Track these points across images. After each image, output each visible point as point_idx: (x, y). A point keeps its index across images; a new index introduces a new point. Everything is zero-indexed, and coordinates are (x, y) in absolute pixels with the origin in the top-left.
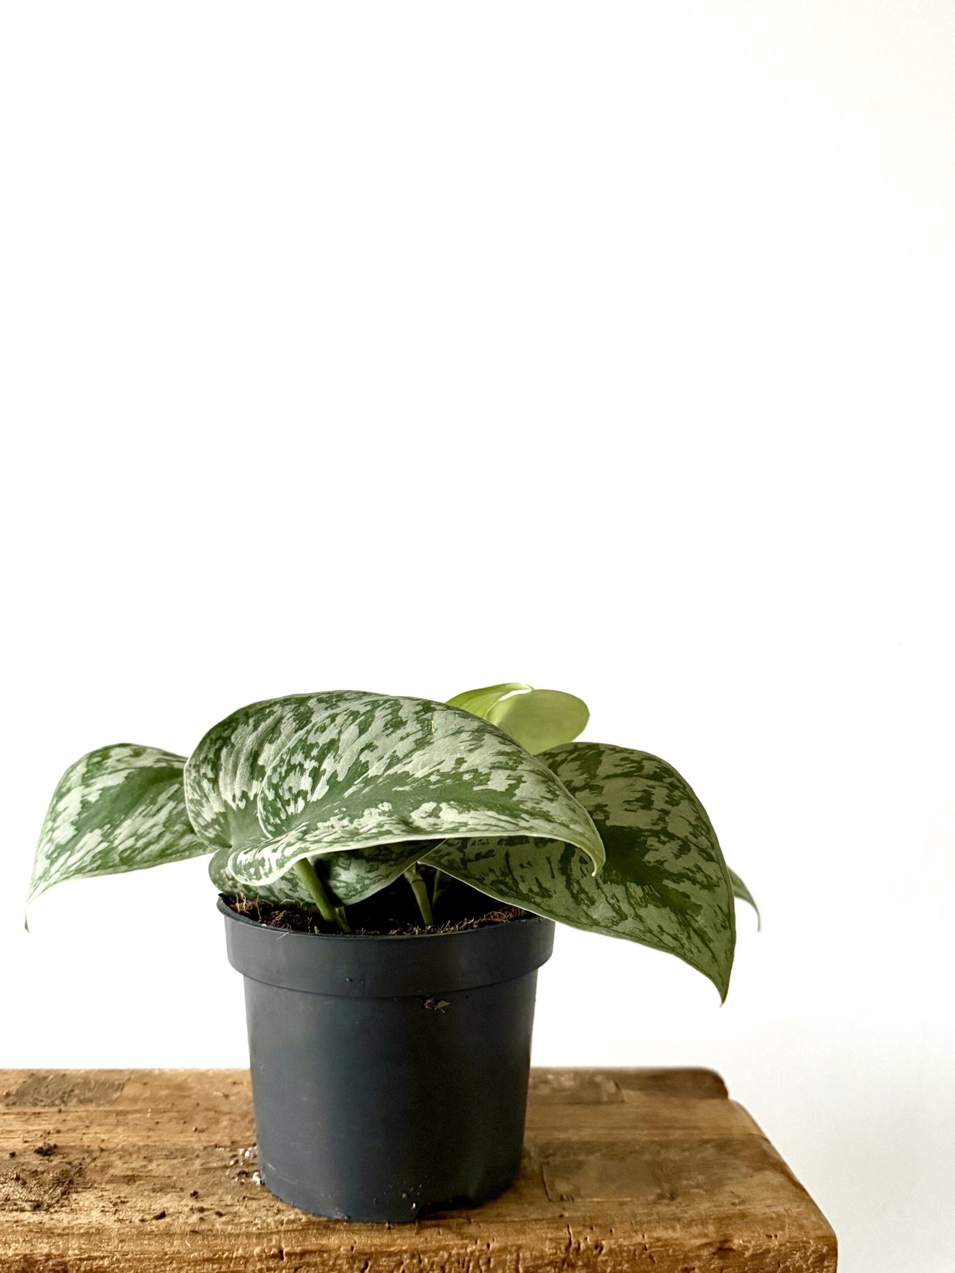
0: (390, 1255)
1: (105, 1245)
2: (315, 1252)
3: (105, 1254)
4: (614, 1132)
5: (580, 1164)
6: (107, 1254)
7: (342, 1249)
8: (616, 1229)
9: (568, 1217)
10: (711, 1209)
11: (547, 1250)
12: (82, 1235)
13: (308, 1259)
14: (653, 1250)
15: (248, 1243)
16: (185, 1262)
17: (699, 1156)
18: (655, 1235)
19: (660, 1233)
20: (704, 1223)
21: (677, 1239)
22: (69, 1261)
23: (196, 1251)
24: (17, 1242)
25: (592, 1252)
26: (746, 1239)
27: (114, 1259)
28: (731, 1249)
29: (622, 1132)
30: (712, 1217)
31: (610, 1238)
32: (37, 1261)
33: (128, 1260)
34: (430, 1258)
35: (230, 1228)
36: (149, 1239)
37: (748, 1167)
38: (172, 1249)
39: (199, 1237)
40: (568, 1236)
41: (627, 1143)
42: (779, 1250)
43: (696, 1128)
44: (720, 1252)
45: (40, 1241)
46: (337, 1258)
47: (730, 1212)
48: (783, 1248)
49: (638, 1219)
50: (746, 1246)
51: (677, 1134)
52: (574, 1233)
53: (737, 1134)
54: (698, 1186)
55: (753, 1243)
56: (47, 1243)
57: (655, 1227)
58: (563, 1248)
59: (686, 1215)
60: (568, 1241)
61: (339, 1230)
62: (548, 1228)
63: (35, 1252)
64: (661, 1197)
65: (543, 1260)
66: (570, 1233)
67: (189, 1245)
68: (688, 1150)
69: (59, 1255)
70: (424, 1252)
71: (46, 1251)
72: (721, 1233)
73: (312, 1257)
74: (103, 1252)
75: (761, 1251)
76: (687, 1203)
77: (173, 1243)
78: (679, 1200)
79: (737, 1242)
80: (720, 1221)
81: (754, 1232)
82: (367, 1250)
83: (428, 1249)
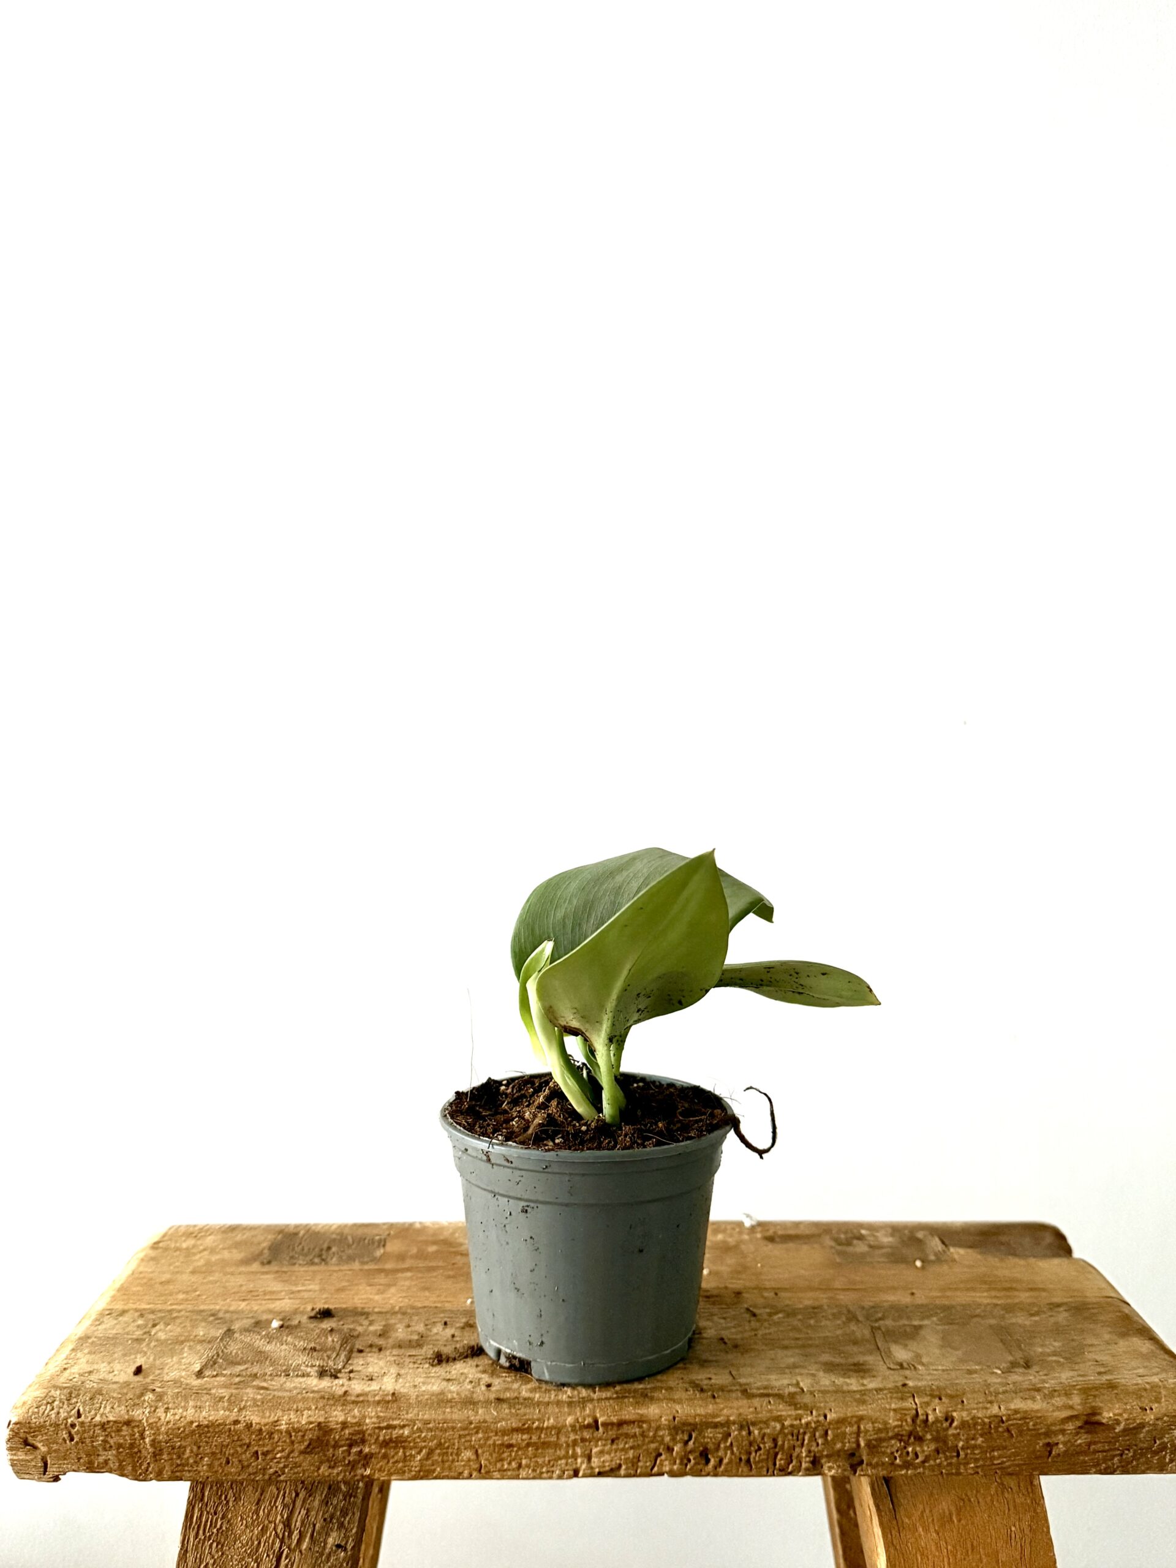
0: (716, 1426)
1: (404, 1412)
2: (634, 1422)
3: (405, 1422)
4: (949, 1293)
5: (918, 1328)
6: (407, 1423)
7: (663, 1419)
8: (968, 1399)
9: (913, 1387)
10: (1074, 1379)
11: (891, 1421)
12: (379, 1402)
13: (625, 1429)
14: (1010, 1422)
15: (560, 1411)
16: (492, 1432)
17: (1052, 1320)
18: (1013, 1407)
19: (1018, 1404)
20: (1068, 1394)
21: (1037, 1411)
22: (367, 1429)
23: (503, 1419)
24: (309, 1409)
25: (942, 1424)
26: (1117, 1411)
27: (415, 1427)
28: (1100, 1424)
29: (958, 1293)
30: (1078, 1387)
31: (963, 1410)
32: (332, 1430)
33: (431, 1430)
34: (761, 1429)
35: (537, 1395)
36: (451, 1407)
37: (1110, 1333)
38: (478, 1418)
39: (505, 1406)
40: (914, 1406)
41: (964, 1307)
42: (1154, 1425)
43: (1044, 1290)
44: (1087, 1426)
45: (333, 1408)
46: (658, 1428)
47: (1097, 1382)
48: (1159, 1423)
49: (992, 1389)
50: (1117, 1420)
51: (1024, 1297)
52: (921, 1404)
53: (1092, 1295)
54: (1055, 1354)
55: (1125, 1416)
56: (342, 1410)
57: (1013, 1399)
58: (909, 1420)
59: (1047, 1385)
60: (914, 1412)
61: (659, 1400)
62: (891, 1398)
63: (331, 1419)
64: (1014, 1364)
65: (888, 1432)
66: (916, 1404)
67: (495, 1413)
68: (1037, 1314)
69: (356, 1423)
70: (754, 1424)
71: (341, 1419)
72: (1088, 1405)
73: (630, 1428)
74: (403, 1420)
75: (1135, 1424)
76: (1045, 1372)
77: (477, 1412)
78: (1036, 1368)
79: (1107, 1416)
80: (1087, 1391)
81: (1126, 1404)
82: (691, 1420)
83: (759, 1419)
